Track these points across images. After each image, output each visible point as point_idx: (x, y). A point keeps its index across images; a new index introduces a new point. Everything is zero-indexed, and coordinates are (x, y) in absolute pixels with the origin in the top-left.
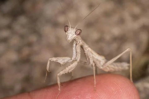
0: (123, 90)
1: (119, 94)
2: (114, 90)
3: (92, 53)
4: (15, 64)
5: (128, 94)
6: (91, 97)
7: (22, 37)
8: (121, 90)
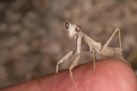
0: (120, 73)
1: (117, 78)
2: (112, 74)
3: (91, 41)
4: (26, 55)
5: (125, 77)
6: (91, 81)
7: (32, 31)
8: (119, 74)
